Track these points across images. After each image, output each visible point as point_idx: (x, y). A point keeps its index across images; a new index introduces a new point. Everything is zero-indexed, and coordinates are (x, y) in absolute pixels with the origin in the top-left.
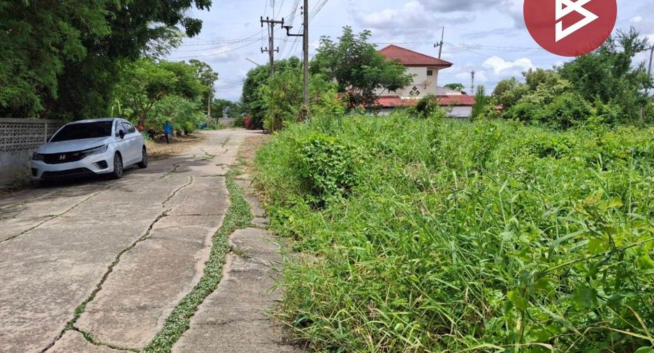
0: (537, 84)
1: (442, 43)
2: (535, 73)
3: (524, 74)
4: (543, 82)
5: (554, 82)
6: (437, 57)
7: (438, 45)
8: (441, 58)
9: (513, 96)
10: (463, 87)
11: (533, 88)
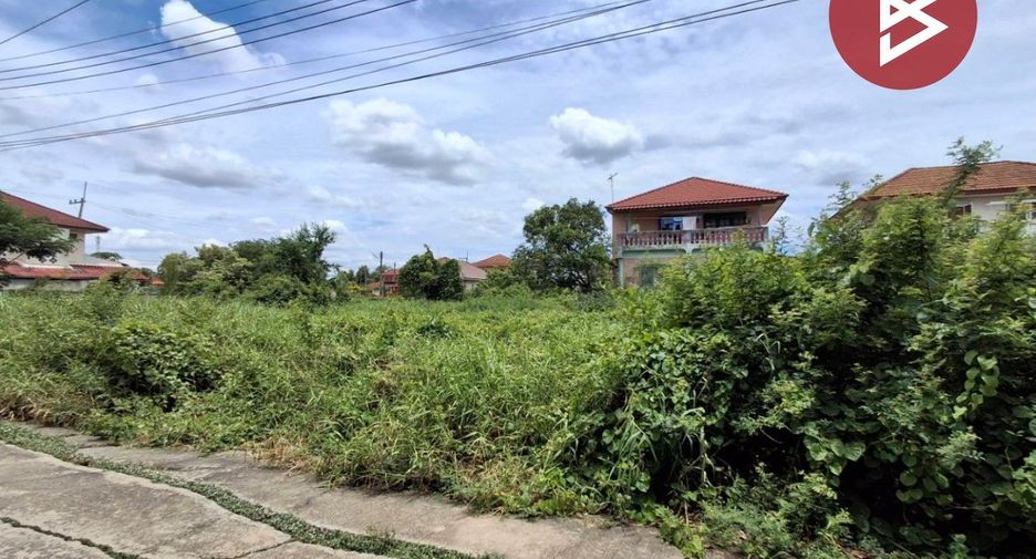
0: (212, 261)
1: (82, 201)
2: (209, 249)
3: (197, 249)
4: (219, 259)
5: (232, 259)
6: (77, 216)
7: (76, 202)
8: (83, 218)
9: (185, 271)
10: (121, 258)
11: (209, 264)
